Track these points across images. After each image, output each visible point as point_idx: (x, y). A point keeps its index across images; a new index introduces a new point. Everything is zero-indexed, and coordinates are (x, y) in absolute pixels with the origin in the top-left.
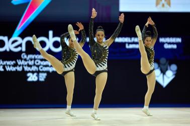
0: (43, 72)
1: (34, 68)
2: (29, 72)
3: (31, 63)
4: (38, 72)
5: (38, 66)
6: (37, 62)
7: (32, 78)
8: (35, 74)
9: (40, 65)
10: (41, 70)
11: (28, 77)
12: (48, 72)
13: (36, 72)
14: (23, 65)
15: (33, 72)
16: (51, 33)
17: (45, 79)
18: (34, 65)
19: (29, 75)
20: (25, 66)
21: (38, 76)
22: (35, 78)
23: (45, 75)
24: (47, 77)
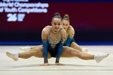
0: (21, 13)
1: (14, 10)
2: (9, 13)
3: (11, 5)
4: (17, 13)
5: (17, 8)
6: (17, 4)
7: (12, 18)
8: (15, 15)
9: (19, 7)
10: (20, 11)
11: (8, 18)
12: (26, 13)
13: (15, 13)
14: (4, 7)
15: (13, 13)
17: (23, 19)
18: (14, 7)
19: (9, 15)
20: (6, 7)
21: (17, 16)
22: (14, 18)
24: (25, 17)
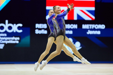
16: (7, 21)
23: (3, 45)
